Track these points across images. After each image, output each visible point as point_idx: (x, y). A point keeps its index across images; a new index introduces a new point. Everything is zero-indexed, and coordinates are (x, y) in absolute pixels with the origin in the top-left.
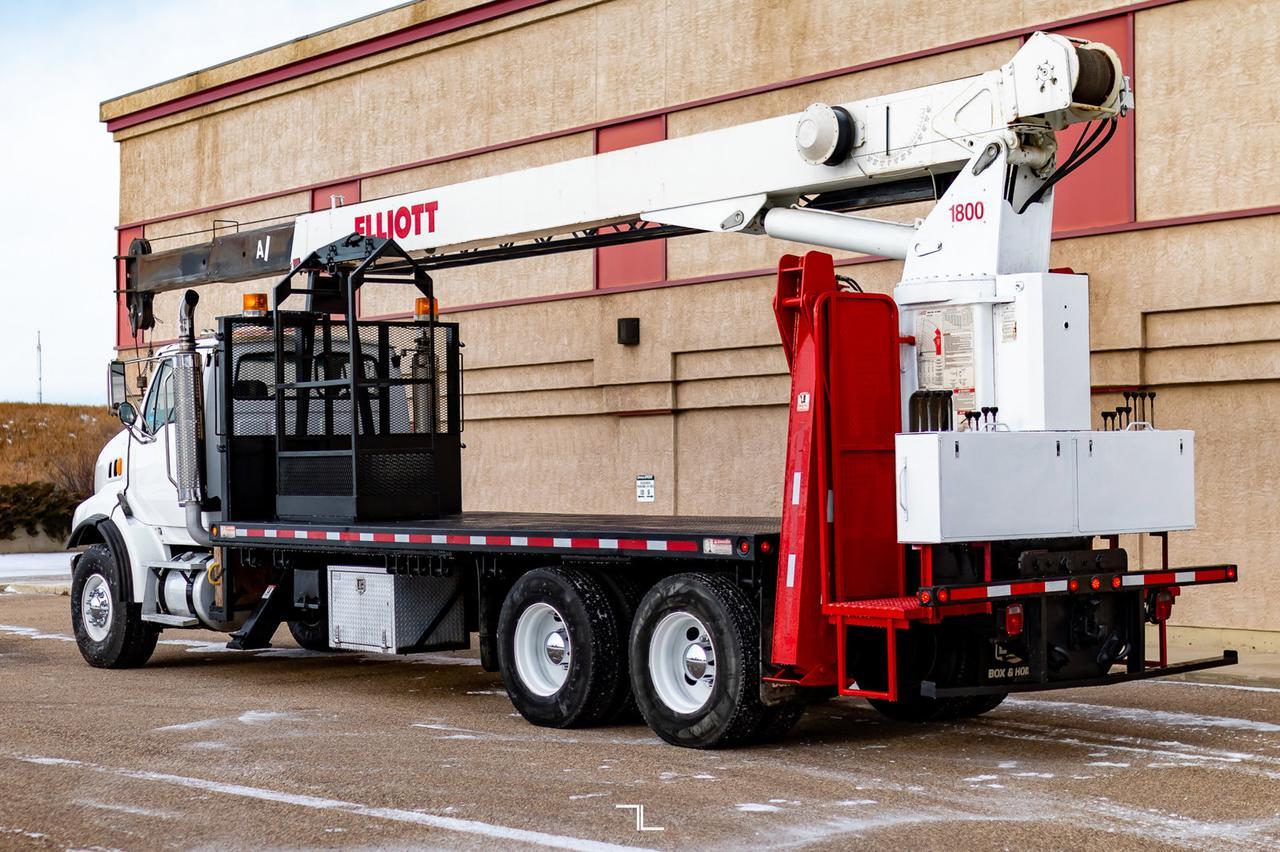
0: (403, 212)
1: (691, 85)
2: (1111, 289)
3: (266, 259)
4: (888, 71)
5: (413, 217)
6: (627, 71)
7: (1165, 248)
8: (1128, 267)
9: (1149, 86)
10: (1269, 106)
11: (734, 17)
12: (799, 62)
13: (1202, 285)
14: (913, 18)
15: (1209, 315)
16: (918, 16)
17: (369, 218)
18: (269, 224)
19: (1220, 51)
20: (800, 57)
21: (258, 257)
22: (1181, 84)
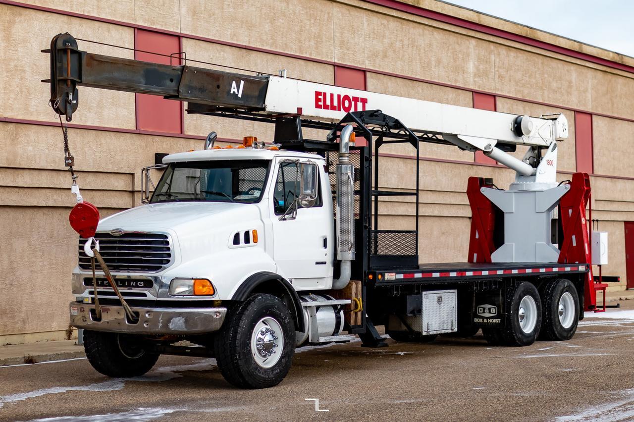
0: (346, 97)
3: (240, 96)
5: (353, 103)
17: (325, 94)
18: (246, 73)
21: (232, 92)
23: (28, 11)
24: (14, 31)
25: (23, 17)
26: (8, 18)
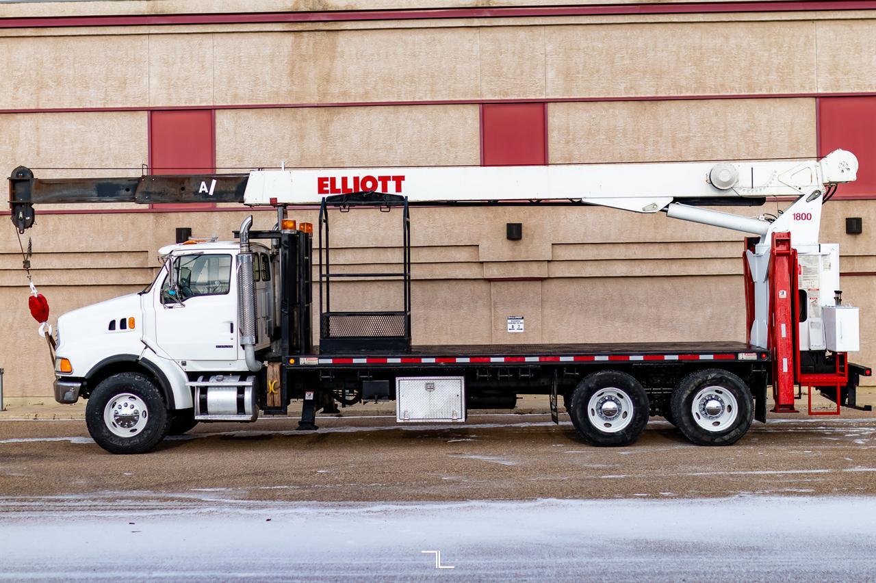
0: (369, 179)
1: (236, 95)
2: (534, 232)
3: (211, 194)
4: (391, 108)
5: (380, 182)
6: (178, 79)
7: (565, 214)
8: (544, 222)
9: (556, 138)
10: (619, 156)
11: (272, 61)
12: (325, 95)
13: (585, 233)
14: (408, 83)
15: (586, 246)
16: (411, 83)
17: (333, 179)
19: (595, 127)
20: (325, 92)
21: (200, 191)
22: (574, 139)
23: (347, 109)
24: (331, 128)
25: (342, 115)
26: (325, 119)
